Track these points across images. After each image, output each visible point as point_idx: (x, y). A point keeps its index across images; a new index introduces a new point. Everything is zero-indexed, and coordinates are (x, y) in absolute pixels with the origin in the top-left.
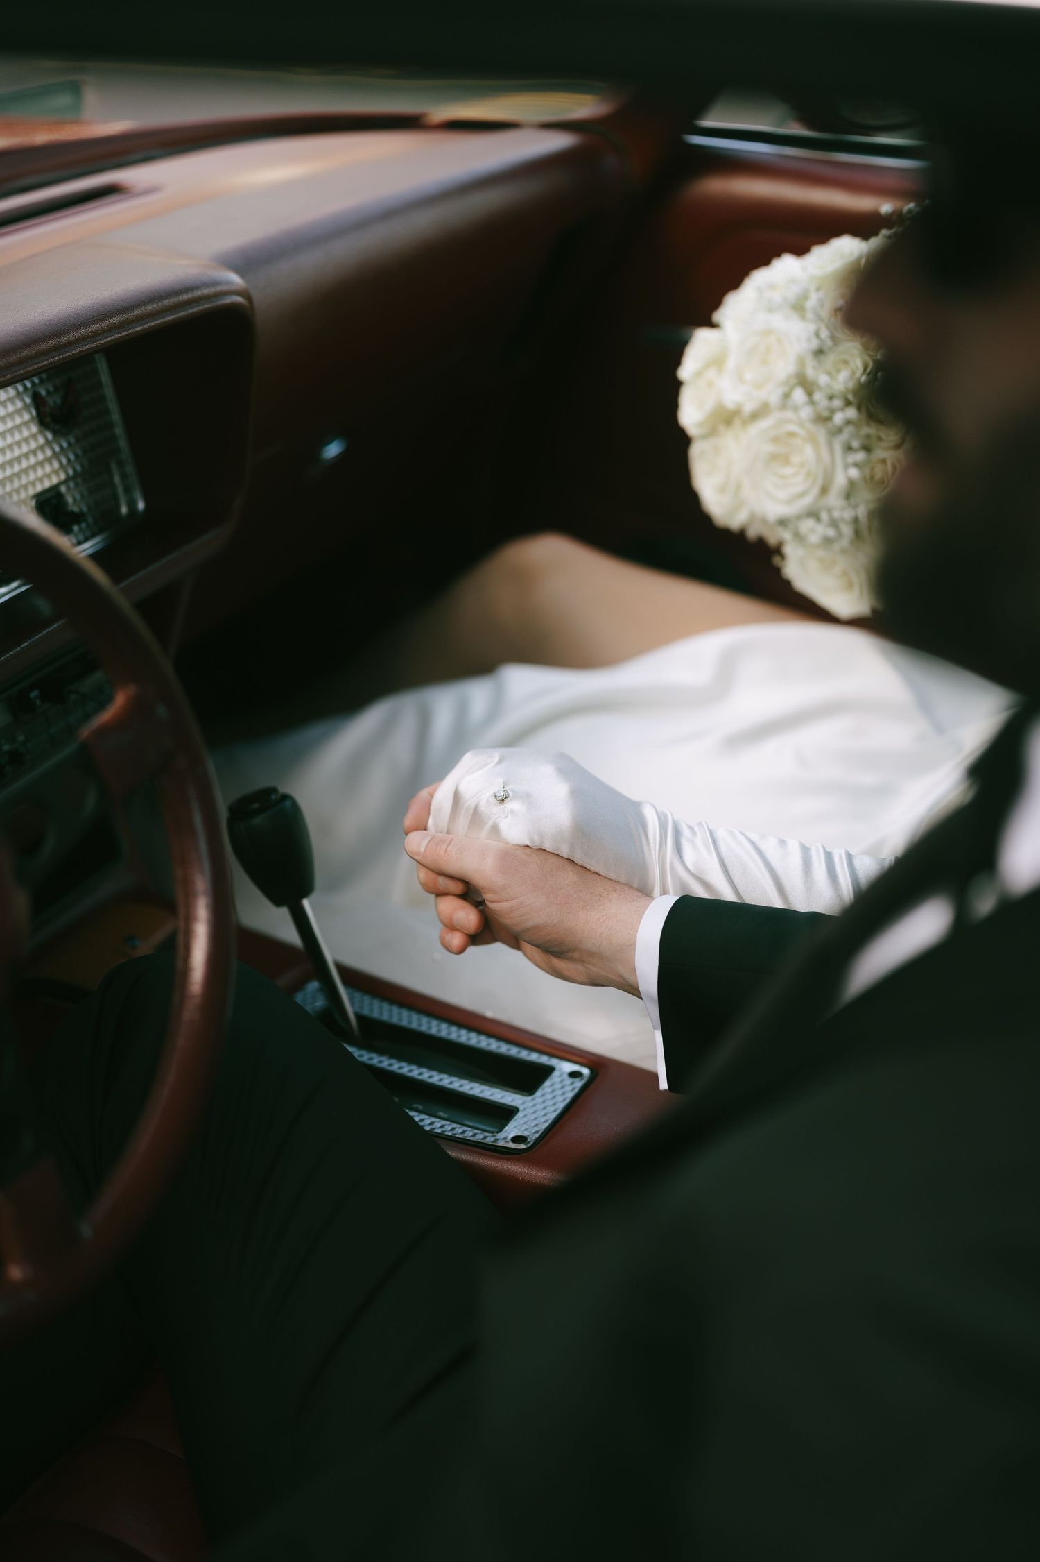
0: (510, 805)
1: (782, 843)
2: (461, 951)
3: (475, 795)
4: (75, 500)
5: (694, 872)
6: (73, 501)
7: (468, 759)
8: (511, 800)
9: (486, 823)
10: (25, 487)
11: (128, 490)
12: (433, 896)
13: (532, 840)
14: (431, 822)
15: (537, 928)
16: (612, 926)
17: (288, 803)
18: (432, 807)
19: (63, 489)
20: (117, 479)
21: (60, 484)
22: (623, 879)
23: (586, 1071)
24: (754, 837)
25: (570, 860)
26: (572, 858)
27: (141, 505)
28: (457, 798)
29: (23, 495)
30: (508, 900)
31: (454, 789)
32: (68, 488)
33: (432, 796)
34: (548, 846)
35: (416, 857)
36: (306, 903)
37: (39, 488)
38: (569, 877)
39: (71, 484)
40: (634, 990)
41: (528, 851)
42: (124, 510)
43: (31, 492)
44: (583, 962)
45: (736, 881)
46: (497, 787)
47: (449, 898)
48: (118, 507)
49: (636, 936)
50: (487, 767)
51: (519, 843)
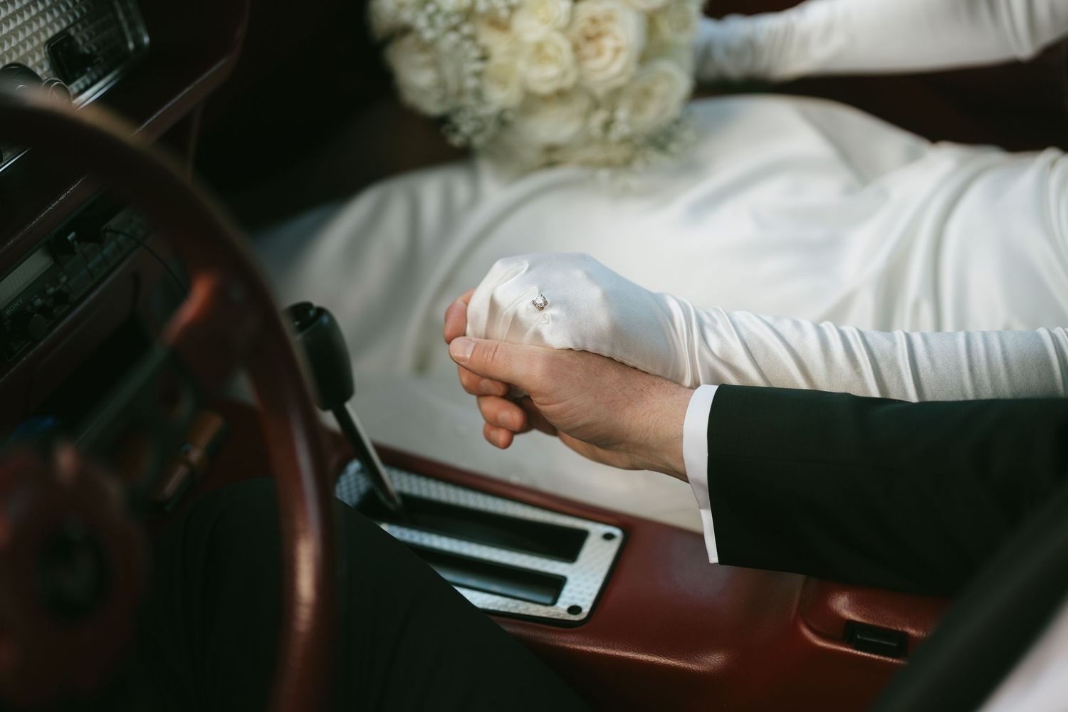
0: (549, 312)
1: (797, 325)
2: (507, 445)
3: (510, 305)
4: (84, 41)
5: (720, 357)
6: (83, 41)
7: (498, 268)
8: (550, 306)
9: (527, 330)
10: (37, 35)
11: (132, 26)
12: (474, 398)
13: (575, 343)
14: (469, 329)
15: (586, 426)
16: (657, 421)
17: (325, 319)
18: (469, 315)
19: (72, 32)
20: (121, 16)
21: (68, 28)
22: (658, 372)
23: (617, 532)
24: (769, 319)
25: (610, 358)
26: (612, 357)
27: (146, 40)
28: (494, 307)
29: (36, 42)
30: (558, 402)
31: (490, 297)
32: (77, 30)
33: (467, 303)
34: (590, 347)
35: (462, 363)
36: (349, 406)
37: (50, 34)
38: (612, 375)
39: (79, 26)
40: (683, 477)
41: (571, 353)
42: (131, 45)
43: (43, 38)
44: (629, 452)
45: (760, 363)
46: (533, 294)
47: (491, 398)
48: (125, 42)
49: (682, 429)
50: (519, 275)
51: (561, 347)
